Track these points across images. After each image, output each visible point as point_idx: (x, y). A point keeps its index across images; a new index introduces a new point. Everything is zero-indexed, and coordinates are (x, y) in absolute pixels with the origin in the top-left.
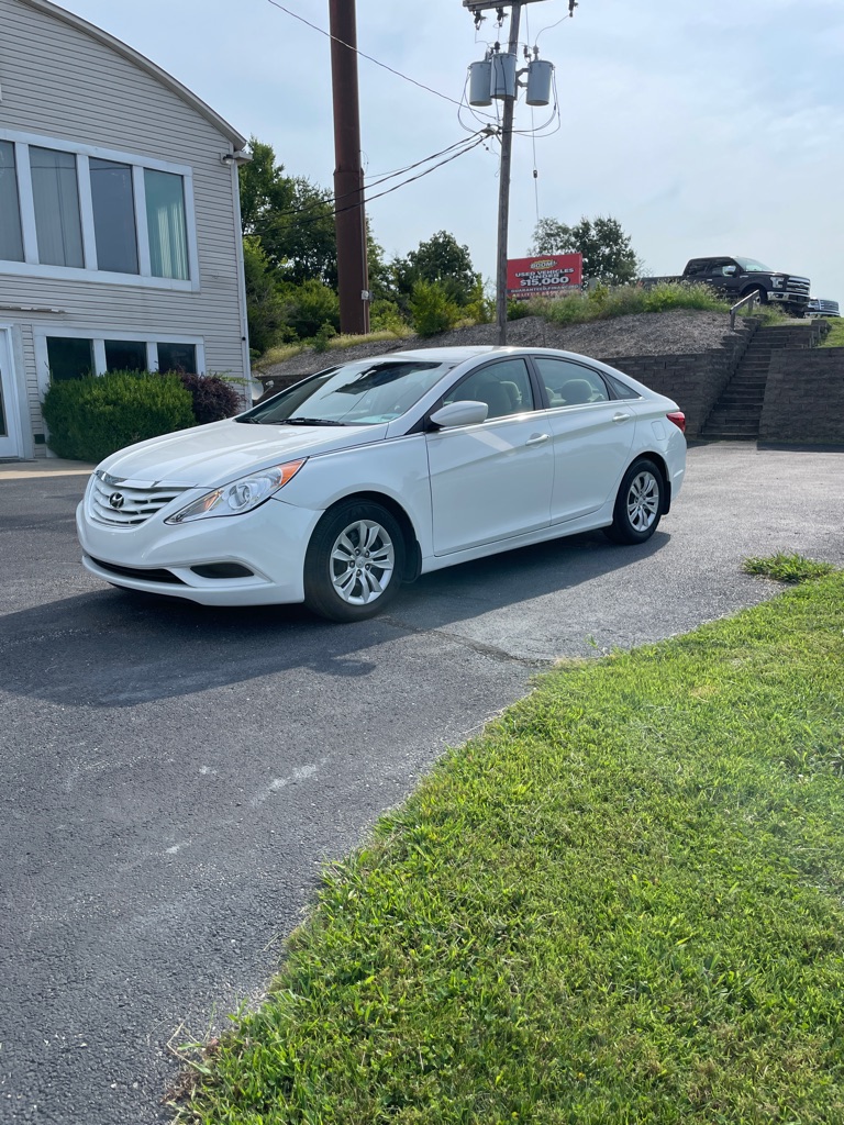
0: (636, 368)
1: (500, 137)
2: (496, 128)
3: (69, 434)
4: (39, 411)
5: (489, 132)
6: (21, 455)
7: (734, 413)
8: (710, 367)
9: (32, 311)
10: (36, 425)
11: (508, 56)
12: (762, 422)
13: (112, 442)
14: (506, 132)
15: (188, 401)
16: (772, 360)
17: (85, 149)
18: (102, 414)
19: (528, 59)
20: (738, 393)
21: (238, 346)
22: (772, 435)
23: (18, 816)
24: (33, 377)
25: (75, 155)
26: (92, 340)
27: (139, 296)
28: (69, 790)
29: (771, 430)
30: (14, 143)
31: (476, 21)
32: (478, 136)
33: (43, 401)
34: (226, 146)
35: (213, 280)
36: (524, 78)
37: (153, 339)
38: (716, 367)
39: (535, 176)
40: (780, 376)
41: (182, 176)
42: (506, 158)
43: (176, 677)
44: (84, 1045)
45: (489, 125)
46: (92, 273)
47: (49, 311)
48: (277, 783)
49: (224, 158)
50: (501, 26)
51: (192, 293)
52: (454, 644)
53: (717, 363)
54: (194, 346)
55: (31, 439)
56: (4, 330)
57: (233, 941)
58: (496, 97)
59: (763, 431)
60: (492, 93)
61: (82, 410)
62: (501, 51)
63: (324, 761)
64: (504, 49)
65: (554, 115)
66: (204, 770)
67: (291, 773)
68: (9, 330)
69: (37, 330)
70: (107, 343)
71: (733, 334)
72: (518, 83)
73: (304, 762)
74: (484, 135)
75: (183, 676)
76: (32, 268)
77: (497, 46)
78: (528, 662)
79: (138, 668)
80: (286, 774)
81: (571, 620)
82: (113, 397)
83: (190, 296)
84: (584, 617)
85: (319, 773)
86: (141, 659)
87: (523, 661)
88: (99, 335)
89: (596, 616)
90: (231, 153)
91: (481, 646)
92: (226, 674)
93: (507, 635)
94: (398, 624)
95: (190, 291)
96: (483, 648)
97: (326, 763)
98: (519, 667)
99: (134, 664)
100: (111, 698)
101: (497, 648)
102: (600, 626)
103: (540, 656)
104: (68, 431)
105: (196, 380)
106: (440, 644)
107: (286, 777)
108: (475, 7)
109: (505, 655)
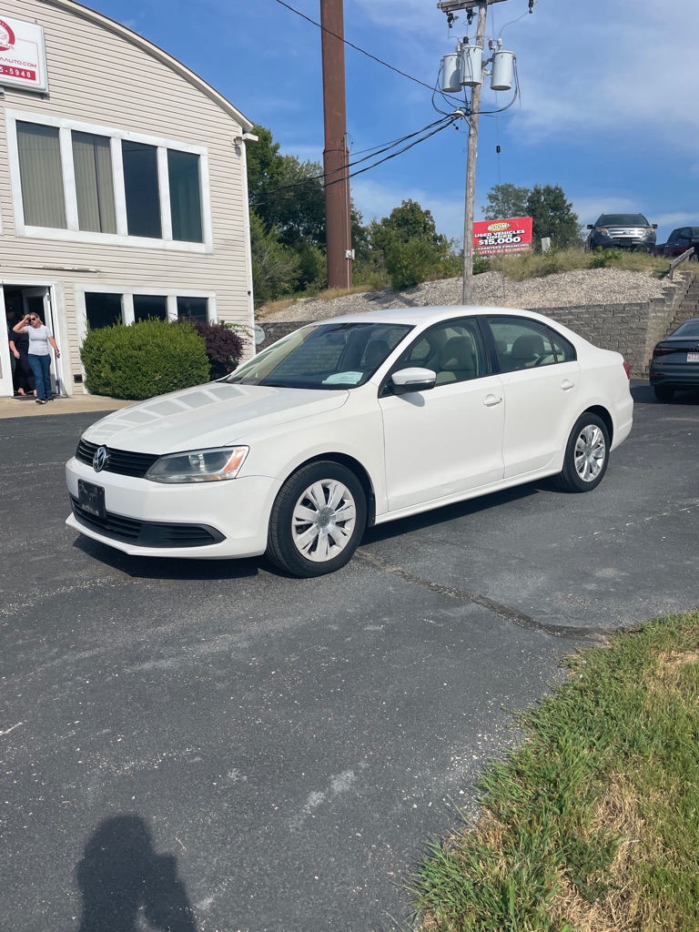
1: (468, 118)
2: (465, 111)
3: (102, 375)
4: (78, 355)
8: (653, 315)
9: (74, 270)
10: (75, 367)
11: (475, 48)
13: (138, 382)
14: (473, 114)
15: (202, 346)
17: (118, 134)
19: (493, 51)
21: (244, 298)
24: (73, 326)
25: (109, 138)
26: (122, 294)
27: (163, 257)
30: (59, 128)
31: (449, 20)
32: (450, 118)
33: (82, 347)
34: (236, 129)
35: (225, 243)
36: (489, 67)
37: (172, 293)
38: (659, 314)
39: (498, 151)
41: (198, 156)
43: (199, 641)
46: (122, 237)
47: (87, 271)
48: (316, 797)
49: (235, 140)
50: (470, 23)
51: (206, 254)
52: (474, 604)
53: (659, 311)
54: (207, 299)
55: (71, 378)
56: (49, 287)
58: (465, 85)
60: (462, 81)
61: (114, 354)
62: (469, 45)
63: (362, 764)
64: (472, 43)
65: (514, 99)
66: (234, 774)
68: (53, 287)
69: (77, 287)
70: (135, 297)
71: (673, 285)
72: (484, 72)
73: (341, 768)
74: (454, 117)
75: (207, 641)
76: (73, 234)
77: (466, 40)
78: (551, 629)
79: (162, 629)
80: (323, 784)
81: (586, 576)
82: (138, 342)
83: (204, 256)
84: (599, 574)
85: (357, 784)
86: (165, 616)
87: (549, 628)
88: (128, 290)
89: (609, 572)
90: (241, 135)
91: (502, 607)
92: (250, 638)
93: (525, 594)
94: (411, 577)
95: (204, 252)
96: (503, 610)
97: (366, 769)
98: (547, 636)
99: (158, 623)
100: (137, 668)
101: (518, 611)
102: (616, 584)
103: (563, 623)
104: (100, 372)
105: (207, 328)
106: (459, 605)
107: (323, 789)
108: (448, 9)
109: (528, 619)
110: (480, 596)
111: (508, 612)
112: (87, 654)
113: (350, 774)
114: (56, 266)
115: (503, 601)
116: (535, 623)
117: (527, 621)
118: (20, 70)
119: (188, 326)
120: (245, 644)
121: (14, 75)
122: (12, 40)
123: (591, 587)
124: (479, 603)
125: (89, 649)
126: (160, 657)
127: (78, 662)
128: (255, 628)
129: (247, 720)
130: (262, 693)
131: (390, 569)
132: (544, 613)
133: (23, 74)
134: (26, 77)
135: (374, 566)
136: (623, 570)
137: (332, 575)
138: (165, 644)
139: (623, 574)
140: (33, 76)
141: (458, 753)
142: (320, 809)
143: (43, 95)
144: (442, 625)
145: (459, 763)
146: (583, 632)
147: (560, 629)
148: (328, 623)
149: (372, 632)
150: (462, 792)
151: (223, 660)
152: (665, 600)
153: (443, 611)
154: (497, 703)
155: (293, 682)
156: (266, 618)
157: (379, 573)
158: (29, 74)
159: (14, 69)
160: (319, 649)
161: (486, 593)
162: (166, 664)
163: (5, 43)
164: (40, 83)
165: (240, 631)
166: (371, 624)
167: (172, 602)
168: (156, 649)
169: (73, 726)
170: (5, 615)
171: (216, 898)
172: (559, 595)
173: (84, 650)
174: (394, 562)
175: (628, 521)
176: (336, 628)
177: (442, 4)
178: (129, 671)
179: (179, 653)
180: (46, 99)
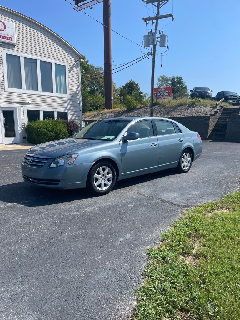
0: (190, 120)
1: (152, 55)
2: (151, 53)
3: (33, 137)
4: (24, 130)
5: (148, 54)
6: (19, 142)
8: (211, 120)
9: (24, 103)
10: (24, 134)
11: (155, 33)
12: (226, 135)
13: (45, 140)
14: (154, 54)
15: (66, 128)
17: (39, 58)
18: (42, 132)
19: (160, 34)
20: (219, 127)
21: (79, 112)
23: (55, 247)
24: (23, 121)
25: (36, 60)
26: (39, 111)
27: (52, 99)
28: (66, 240)
29: (229, 138)
30: (20, 56)
31: (146, 24)
32: (146, 55)
33: (26, 127)
34: (77, 57)
36: (159, 39)
37: (56, 110)
38: (213, 120)
39: (162, 66)
40: (231, 122)
41: (65, 66)
42: (154, 61)
43: (84, 208)
44: (93, 311)
45: (149, 52)
46: (40, 92)
47: (28, 103)
48: (121, 239)
49: (77, 61)
50: (153, 25)
54: (67, 112)
55: (22, 138)
57: (124, 283)
59: (226, 138)
60: (150, 44)
61: (37, 130)
63: (132, 233)
64: (154, 31)
65: (167, 49)
66: (100, 235)
67: (124, 236)
68: (17, 108)
69: (25, 108)
70: (44, 112)
71: (217, 110)
72: (157, 41)
73: (127, 234)
75: (86, 208)
76: (24, 90)
77: (152, 30)
78: (179, 206)
79: (73, 206)
81: (188, 193)
82: (45, 127)
83: (66, 99)
84: (192, 193)
85: (132, 237)
88: (41, 109)
89: (195, 192)
90: (78, 59)
91: (165, 201)
92: (97, 207)
93: (171, 197)
94: (140, 194)
95: (66, 97)
97: (133, 234)
98: (177, 207)
99: (71, 204)
100: (68, 214)
101: (170, 201)
102: (197, 195)
103: (182, 204)
104: (32, 136)
105: (67, 122)
106: (153, 200)
107: (123, 238)
108: (146, 20)
109: (172, 203)
110: (159, 198)
111: (167, 202)
112: (54, 211)
113: (130, 235)
114: (18, 101)
115: (165, 200)
116: (174, 204)
117: (172, 204)
118: (8, 37)
120: (97, 209)
121: (6, 39)
122: (5, 28)
124: (159, 200)
127: (52, 213)
128: (98, 205)
129: (101, 225)
130: (104, 219)
131: (133, 192)
132: (177, 202)
133: (8, 39)
134: (9, 40)
135: (129, 191)
136: (199, 192)
138: (75, 209)
140: (12, 39)
142: (123, 241)
143: (14, 45)
144: (149, 205)
146: (188, 206)
147: (181, 206)
148: (118, 204)
149: (131, 206)
151: (92, 212)
152: (210, 199)
153: (149, 202)
155: (111, 217)
157: (131, 193)
158: (10, 39)
159: (6, 37)
160: (117, 210)
161: (161, 197)
162: (75, 213)
163: (3, 28)
164: (15, 41)
165: (94, 206)
166: (130, 204)
168: (73, 210)
169: (57, 226)
170: (28, 202)
171: (102, 257)
172: (181, 198)
174: (134, 190)
175: (200, 180)
176: (120, 205)
177: (144, 19)
178: (67, 215)
179: (79, 211)
180: (16, 47)
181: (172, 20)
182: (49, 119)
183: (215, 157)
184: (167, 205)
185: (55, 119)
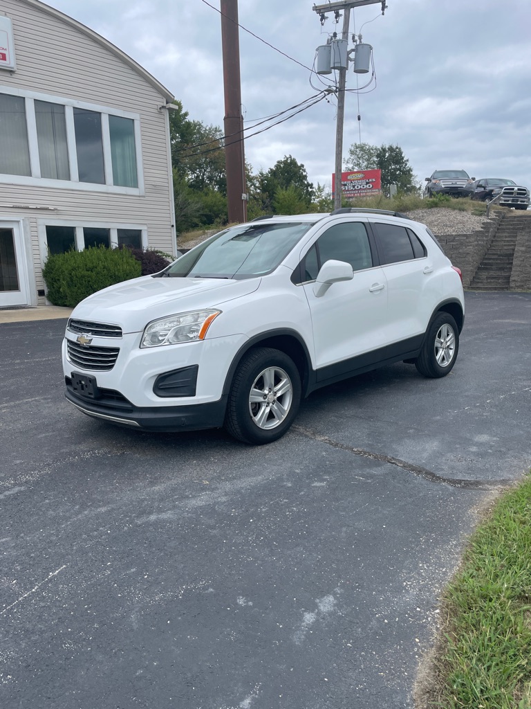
1: (337, 94)
2: (334, 88)
3: (61, 290)
4: (41, 274)
5: (329, 91)
6: (29, 304)
7: (492, 273)
8: (476, 243)
9: (36, 209)
10: (39, 283)
11: (342, 41)
12: (512, 279)
14: (341, 90)
15: (139, 268)
16: (518, 238)
17: (71, 103)
18: (83, 276)
19: (355, 43)
21: (169, 231)
22: (518, 287)
24: (37, 252)
25: (64, 106)
26: (75, 227)
27: (106, 199)
28: (135, 626)
29: (518, 284)
30: (24, 98)
31: (321, 20)
32: (323, 94)
33: (44, 268)
34: (162, 100)
35: (155, 188)
36: (352, 55)
37: (114, 226)
38: (480, 242)
39: (359, 119)
40: (523, 249)
41: (133, 120)
42: (341, 108)
43: (187, 497)
45: (330, 87)
46: (75, 183)
47: (47, 209)
48: (309, 618)
49: (160, 108)
50: (337, 22)
51: (139, 196)
53: (479, 240)
54: (141, 231)
55: (36, 293)
56: (18, 222)
58: (334, 68)
59: (512, 285)
60: (332, 66)
61: (71, 274)
62: (338, 38)
63: (337, 590)
64: (340, 37)
65: (371, 81)
66: (241, 601)
67: (316, 606)
68: (21, 221)
69: (40, 221)
70: (85, 229)
71: (489, 221)
72: (349, 59)
73: (323, 593)
74: (326, 93)
75: (194, 497)
76: (36, 180)
77: (335, 35)
78: (453, 482)
79: (156, 488)
80: (312, 607)
81: (468, 441)
82: (90, 265)
83: (138, 198)
84: (477, 439)
85: (338, 606)
86: (156, 478)
87: (450, 482)
88: (80, 224)
89: (484, 438)
90: (165, 104)
91: (410, 466)
92: (226, 494)
93: (425, 455)
94: (337, 444)
96: (412, 468)
97: (341, 594)
98: (450, 487)
99: (152, 483)
100: (144, 520)
101: (424, 469)
102: (491, 446)
103: (460, 477)
104: (60, 288)
105: (142, 253)
106: (379, 465)
107: (313, 612)
108: (321, 11)
109: (433, 475)
110: (393, 458)
111: (417, 470)
112: (103, 510)
113: (331, 598)
114: (23, 205)
115: (411, 462)
116: (439, 478)
117: (433, 477)
119: (126, 252)
120: (224, 499)
123: (474, 449)
124: (393, 463)
125: (104, 505)
126: (160, 511)
127: (97, 516)
128: (228, 486)
129: (241, 558)
130: (247, 537)
131: (320, 438)
132: (442, 470)
135: (306, 436)
136: (494, 436)
137: (276, 443)
138: (162, 500)
139: (495, 439)
140: (4, 57)
141: (408, 579)
142: (315, 626)
143: (11, 72)
144: (369, 481)
145: (410, 587)
146: (477, 483)
147: (460, 482)
148: (283, 481)
149: (319, 487)
150: (418, 609)
151: (210, 510)
153: (368, 470)
154: (427, 541)
155: (268, 527)
156: (234, 478)
157: (312, 442)
160: (281, 501)
161: (397, 455)
162: (164, 516)
164: (11, 62)
165: (217, 488)
166: (316, 481)
167: (158, 467)
168: (156, 504)
169: (107, 567)
170: (30, 480)
171: (253, 699)
172: (451, 456)
173: (100, 506)
174: (321, 433)
175: (488, 398)
176: (290, 485)
177: (316, 7)
178: (139, 522)
179: (175, 507)
180: (14, 76)
181: (383, 9)
182: (98, 247)
183: (501, 333)
184: (419, 479)
185: (114, 248)
